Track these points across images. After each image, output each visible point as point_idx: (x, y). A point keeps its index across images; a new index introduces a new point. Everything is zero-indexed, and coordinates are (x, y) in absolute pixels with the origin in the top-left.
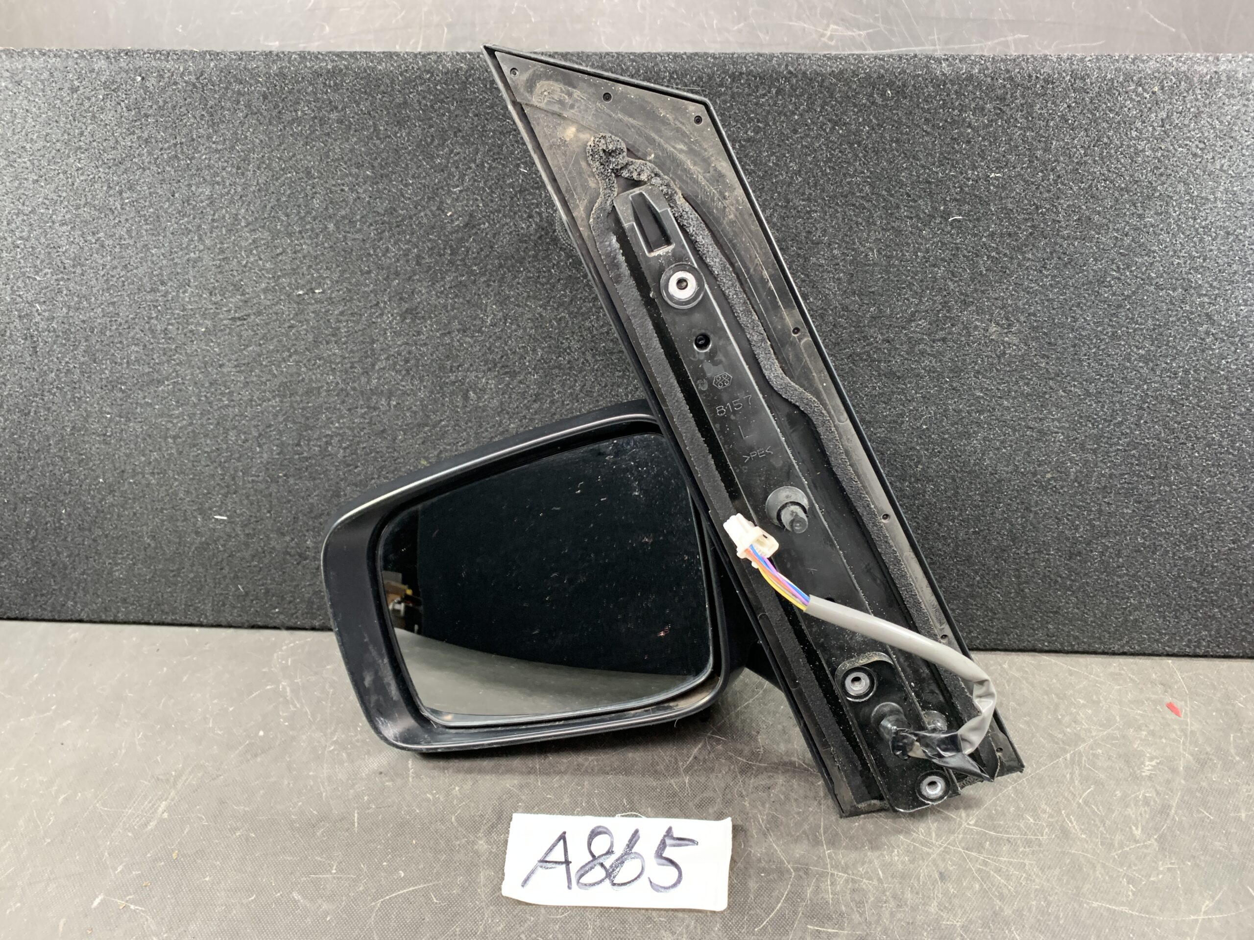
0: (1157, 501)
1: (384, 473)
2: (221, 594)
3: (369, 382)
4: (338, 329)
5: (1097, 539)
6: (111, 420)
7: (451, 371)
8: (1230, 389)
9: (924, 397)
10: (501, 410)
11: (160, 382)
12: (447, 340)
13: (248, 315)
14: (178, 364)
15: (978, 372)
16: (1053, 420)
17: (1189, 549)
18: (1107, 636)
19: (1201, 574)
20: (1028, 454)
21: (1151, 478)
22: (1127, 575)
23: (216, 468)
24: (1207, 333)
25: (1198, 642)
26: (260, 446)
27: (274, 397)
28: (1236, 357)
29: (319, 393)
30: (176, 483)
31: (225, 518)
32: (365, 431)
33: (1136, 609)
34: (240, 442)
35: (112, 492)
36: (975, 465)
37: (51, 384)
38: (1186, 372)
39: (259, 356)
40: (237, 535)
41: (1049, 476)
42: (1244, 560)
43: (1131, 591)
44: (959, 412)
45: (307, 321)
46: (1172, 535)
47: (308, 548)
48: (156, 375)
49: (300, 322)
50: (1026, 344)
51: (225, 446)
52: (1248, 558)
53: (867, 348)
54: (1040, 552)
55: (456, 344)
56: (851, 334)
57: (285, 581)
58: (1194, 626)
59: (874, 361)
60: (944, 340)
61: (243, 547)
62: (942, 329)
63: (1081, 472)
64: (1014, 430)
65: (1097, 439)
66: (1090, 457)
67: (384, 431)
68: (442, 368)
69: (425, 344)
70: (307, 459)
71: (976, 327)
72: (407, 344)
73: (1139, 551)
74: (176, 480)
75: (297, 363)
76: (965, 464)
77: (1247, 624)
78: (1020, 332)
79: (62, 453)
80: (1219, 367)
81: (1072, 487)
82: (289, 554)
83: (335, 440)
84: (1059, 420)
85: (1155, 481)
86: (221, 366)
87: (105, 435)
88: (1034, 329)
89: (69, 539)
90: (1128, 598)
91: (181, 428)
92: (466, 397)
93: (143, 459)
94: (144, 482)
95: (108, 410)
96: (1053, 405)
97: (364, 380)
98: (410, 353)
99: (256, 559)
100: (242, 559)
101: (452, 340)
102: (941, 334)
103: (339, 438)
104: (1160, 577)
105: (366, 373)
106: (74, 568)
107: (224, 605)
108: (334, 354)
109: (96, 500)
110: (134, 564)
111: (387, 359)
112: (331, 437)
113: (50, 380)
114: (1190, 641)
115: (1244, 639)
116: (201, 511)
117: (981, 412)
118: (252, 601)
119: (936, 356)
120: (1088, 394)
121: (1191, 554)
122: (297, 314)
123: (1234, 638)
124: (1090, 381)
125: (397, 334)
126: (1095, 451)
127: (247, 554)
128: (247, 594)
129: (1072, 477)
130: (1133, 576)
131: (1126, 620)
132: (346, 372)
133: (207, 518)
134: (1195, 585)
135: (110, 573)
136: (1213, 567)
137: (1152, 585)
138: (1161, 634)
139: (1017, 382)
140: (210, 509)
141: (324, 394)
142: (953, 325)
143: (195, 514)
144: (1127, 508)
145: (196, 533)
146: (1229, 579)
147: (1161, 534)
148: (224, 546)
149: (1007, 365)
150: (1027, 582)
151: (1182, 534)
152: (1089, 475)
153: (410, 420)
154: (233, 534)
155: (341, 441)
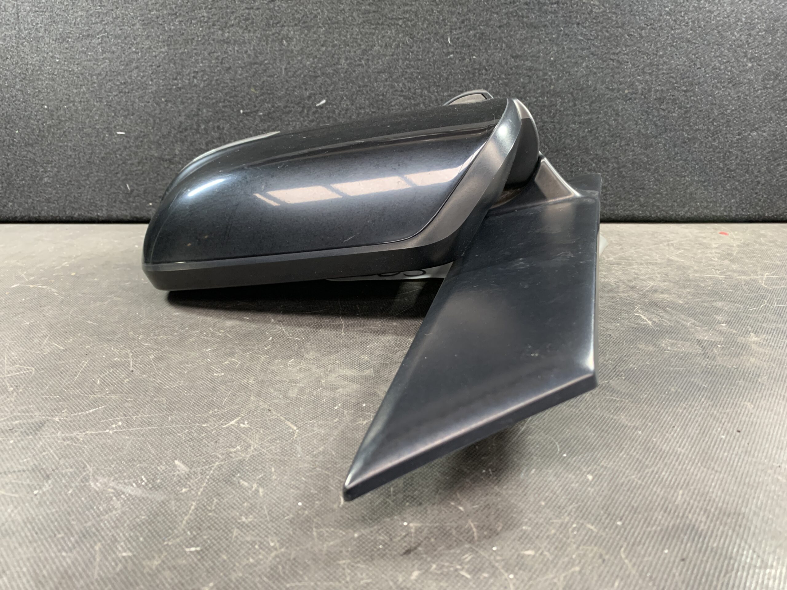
0: (691, 107)
1: (228, 97)
2: (114, 193)
3: (222, 35)
5: (660, 134)
6: (58, 63)
7: (273, 27)
8: (719, 32)
9: (550, 40)
10: (302, 52)
11: (94, 37)
14: (106, 24)
15: (578, 24)
16: (624, 54)
17: (714, 140)
18: (676, 204)
19: (724, 158)
21: (685, 91)
22: (681, 159)
23: (122, 96)
25: (731, 207)
26: (152, 80)
27: (164, 46)
28: (718, 12)
29: (192, 43)
30: (95, 109)
31: (123, 133)
32: (218, 68)
33: (691, 184)
34: (139, 78)
35: (51, 116)
36: (583, 84)
37: (25, 38)
38: (693, 22)
39: (157, 18)
40: (131, 147)
41: (626, 92)
42: (747, 147)
43: (685, 172)
44: (570, 49)
46: (703, 131)
48: (91, 32)
51: (129, 81)
52: (749, 145)
53: (516, 8)
54: (628, 145)
57: (158, 181)
58: (726, 196)
59: (519, 16)
61: (133, 155)
63: (645, 89)
64: (604, 61)
65: (651, 64)
66: (648, 77)
67: (230, 68)
68: (268, 25)
69: (258, 9)
70: (180, 89)
72: (247, 8)
73: (685, 142)
74: (95, 106)
75: (180, 22)
76: (578, 83)
77: (756, 193)
79: (22, 89)
80: (710, 19)
81: (640, 99)
82: (163, 160)
83: (200, 74)
84: (627, 54)
85: (688, 94)
86: (133, 25)
87: (53, 74)
89: (18, 154)
90: (684, 176)
91: (103, 68)
92: (281, 44)
93: (75, 91)
94: (73, 108)
95: (58, 56)
96: (623, 45)
97: (220, 32)
98: (249, 14)
99: (141, 165)
100: (132, 164)
101: (274, 7)
103: (202, 73)
104: (701, 160)
105: (221, 29)
107: (115, 202)
108: (203, 16)
109: (40, 122)
110: (58, 172)
111: (235, 19)
112: (197, 72)
113: (23, 35)
114: (725, 207)
115: (757, 204)
116: (108, 129)
117: (583, 49)
118: (135, 197)
119: (555, 12)
120: (641, 37)
121: (715, 144)
123: (751, 204)
124: (643, 29)
126: (650, 74)
127: (135, 161)
128: (132, 191)
129: (640, 91)
130: (685, 160)
131: (685, 193)
132: (209, 28)
133: (112, 133)
134: (721, 165)
135: (41, 179)
136: (729, 152)
137: (697, 167)
138: (707, 202)
139: (601, 31)
140: (115, 127)
141: (194, 44)
143: (105, 132)
144: (674, 112)
145: (104, 146)
146: (741, 160)
147: (697, 130)
148: (121, 155)
149: (594, 19)
150: (624, 167)
151: (709, 130)
152: (650, 91)
153: (246, 60)
154: (128, 146)
155: (202, 76)
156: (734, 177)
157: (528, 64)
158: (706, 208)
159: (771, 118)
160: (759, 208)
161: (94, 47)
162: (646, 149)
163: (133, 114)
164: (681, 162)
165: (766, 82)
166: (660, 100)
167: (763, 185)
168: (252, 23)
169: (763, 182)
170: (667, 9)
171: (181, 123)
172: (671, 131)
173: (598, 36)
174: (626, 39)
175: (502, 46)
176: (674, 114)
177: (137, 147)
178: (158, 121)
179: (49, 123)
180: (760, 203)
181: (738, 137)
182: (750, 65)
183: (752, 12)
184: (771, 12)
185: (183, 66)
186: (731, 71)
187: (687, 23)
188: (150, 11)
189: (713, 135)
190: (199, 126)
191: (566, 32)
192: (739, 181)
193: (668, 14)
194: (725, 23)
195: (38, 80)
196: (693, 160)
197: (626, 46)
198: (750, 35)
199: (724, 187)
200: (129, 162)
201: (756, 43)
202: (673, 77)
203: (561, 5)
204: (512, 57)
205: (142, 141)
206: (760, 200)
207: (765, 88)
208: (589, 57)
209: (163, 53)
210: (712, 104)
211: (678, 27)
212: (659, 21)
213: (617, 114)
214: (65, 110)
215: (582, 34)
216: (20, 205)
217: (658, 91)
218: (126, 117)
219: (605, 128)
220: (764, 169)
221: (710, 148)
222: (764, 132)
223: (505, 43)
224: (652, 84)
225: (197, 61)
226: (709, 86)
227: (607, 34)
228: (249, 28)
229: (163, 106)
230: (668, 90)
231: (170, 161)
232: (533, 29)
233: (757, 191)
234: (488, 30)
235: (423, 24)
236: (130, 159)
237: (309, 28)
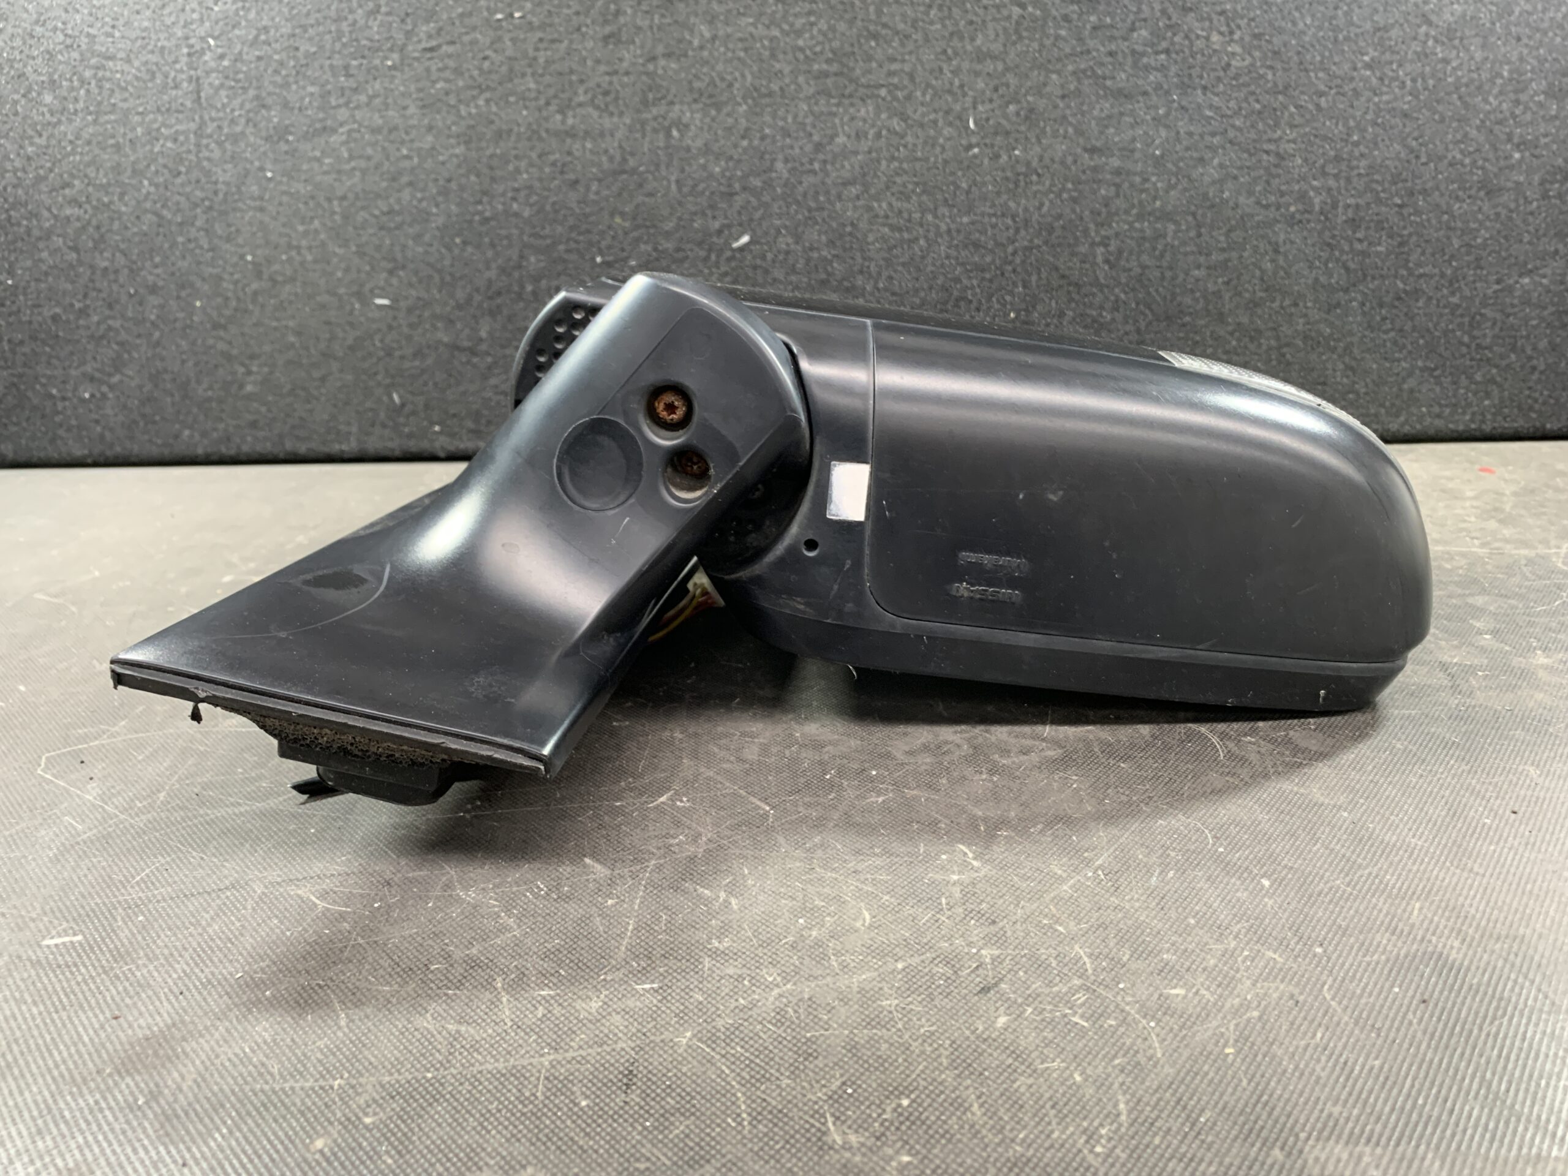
0: (1410, 235)
1: (574, 235)
2: (371, 409)
3: (563, 122)
4: (535, 59)
5: (1354, 285)
6: (271, 179)
7: (654, 105)
8: (1460, 98)
9: (1153, 119)
10: (706, 150)
11: (334, 131)
12: (651, 67)
13: (439, 46)
14: (356, 107)
15: (1204, 88)
16: (1289, 141)
17: (1453, 294)
18: (1383, 411)
19: (1471, 325)
20: (1268, 182)
21: (1400, 206)
22: (1393, 329)
23: (384, 236)
24: (1427, 35)
25: (1483, 414)
26: (437, 205)
27: (459, 144)
28: (1459, 61)
29: (509, 137)
30: (335, 260)
31: (387, 302)
32: (556, 182)
33: (1410, 374)
34: (415, 203)
35: (259, 275)
36: (1214, 196)
37: (211, 137)
38: (1414, 80)
39: (447, 94)
40: (400, 326)
41: (1292, 209)
42: (1513, 306)
43: (1400, 351)
44: (1190, 134)
45: (504, 50)
46: (1432, 277)
47: (481, 340)
48: (329, 123)
49: (496, 51)
50: (1250, 54)
51: (397, 208)
52: (1516, 301)
54: (1296, 305)
55: (660, 72)
56: (1073, 48)
57: (450, 386)
58: (1475, 394)
59: (1097, 77)
60: (1167, 51)
61: (404, 342)
62: (1164, 39)
63: (1326, 203)
64: (1251, 155)
65: (1338, 159)
66: (1331, 183)
67: (576, 182)
68: (645, 103)
69: (627, 73)
70: (488, 220)
71: (1198, 37)
72: (608, 74)
73: (1400, 299)
74: (335, 254)
75: (487, 101)
76: (1205, 196)
77: (1530, 388)
78: (1242, 39)
79: (208, 226)
80: (1445, 73)
81: (1318, 221)
82: (458, 348)
83: (523, 193)
84: (1294, 141)
85: (1405, 211)
86: (404, 108)
87: (262, 199)
88: (1257, 36)
89: (199, 342)
90: (1399, 360)
91: (350, 187)
92: (668, 135)
93: (301, 228)
94: (298, 258)
95: (270, 167)
96: (1286, 124)
97: (559, 117)
98: (611, 83)
99: (419, 358)
100: (402, 357)
102: (1164, 45)
103: (526, 192)
104: (1428, 330)
105: (561, 111)
106: (199, 382)
107: (373, 425)
108: (529, 90)
109: (239, 285)
110: (271, 373)
111: (586, 92)
112: (518, 190)
113: (209, 131)
114: (1473, 414)
115: (1531, 409)
116: (359, 295)
117: (1213, 134)
118: (408, 416)
119: (1163, 69)
120: (1320, 109)
121: (1455, 300)
122: (492, 43)
123: (1520, 408)
124: (1321, 94)
125: (598, 62)
126: (1336, 177)
127: (409, 351)
128: (403, 405)
129: (1317, 208)
130: (1401, 330)
131: (1401, 390)
132: (540, 110)
133: (365, 301)
134: (1466, 339)
135: (241, 386)
136: (1481, 315)
137: (1421, 342)
138: (1440, 405)
139: (1246, 100)
140: (371, 291)
141: (513, 139)
142: (1174, 34)
143: (353, 300)
144: (1379, 244)
145: (351, 324)
146: (1501, 330)
147: (1421, 276)
148: (382, 341)
149: (1234, 78)
150: (1288, 345)
151: (1443, 275)
152: (1335, 206)
153: (606, 165)
154: (395, 324)
155: (528, 196)
156: (1488, 360)
157: (1115, 162)
158: (1439, 416)
159: (1556, 252)
160: (1534, 415)
161: (334, 150)
162: (1328, 312)
163: (404, 267)
164: (1392, 334)
165: (1548, 186)
166: (1354, 223)
167: (1542, 373)
168: (617, 99)
169: (1542, 367)
170: (1366, 58)
171: (490, 281)
172: (1374, 278)
173: (1240, 109)
174: (1291, 115)
175: (1066, 132)
176: (1379, 249)
177: (411, 326)
178: (448, 278)
179: (255, 286)
180: (1537, 406)
181: (1496, 287)
182: (1517, 155)
183: (1521, 59)
184: (1556, 60)
185: (493, 179)
186: (1483, 168)
187: (1403, 83)
188: (434, 82)
189: (1451, 284)
190: (522, 287)
191: (1184, 103)
192: (1497, 366)
193: (1368, 66)
194: (1472, 81)
195: (234, 210)
196: (1414, 329)
197: (1292, 126)
198: (1517, 102)
199: (1470, 378)
200: (397, 353)
201: (1528, 116)
202: (1377, 182)
203: (1174, 56)
204: (1086, 150)
205: (420, 316)
206: (1536, 401)
207: (1545, 196)
208: (1224, 148)
209: (457, 156)
210: (1449, 228)
211: (1385, 89)
212: (1352, 79)
213: (1276, 251)
214: (282, 262)
215: (1211, 107)
216: (204, 434)
217: (1349, 206)
218: (391, 272)
219: (1253, 277)
220: (1543, 344)
221: (1445, 307)
222: (1544, 276)
223: (1070, 124)
224: (1339, 193)
225: (518, 171)
226: (1442, 195)
227: (1258, 106)
228: (611, 108)
229: (456, 251)
230: (1368, 204)
231: (473, 352)
232: (1122, 100)
233: (1531, 384)
234: (1042, 103)
235: (924, 94)
236: (401, 348)
237: (718, 106)
